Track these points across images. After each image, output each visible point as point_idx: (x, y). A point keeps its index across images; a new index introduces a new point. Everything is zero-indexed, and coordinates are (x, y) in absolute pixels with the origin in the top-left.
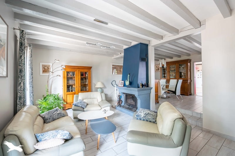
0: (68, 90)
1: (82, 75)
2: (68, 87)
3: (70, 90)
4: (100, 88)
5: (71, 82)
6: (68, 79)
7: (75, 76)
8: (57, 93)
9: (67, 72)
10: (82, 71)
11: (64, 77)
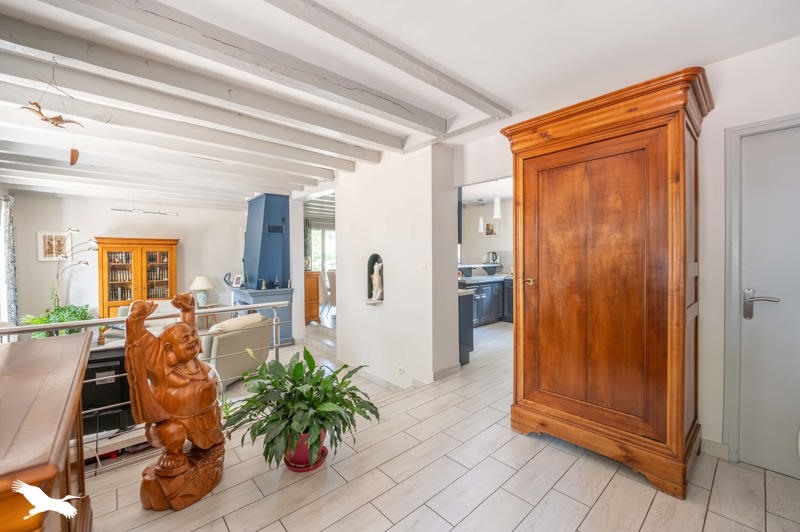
0: (113, 295)
1: (151, 258)
2: (113, 288)
3: (119, 296)
4: (201, 291)
5: (121, 277)
6: (113, 269)
7: (132, 262)
8: (82, 304)
9: (108, 253)
10: (151, 250)
11: (101, 267)
